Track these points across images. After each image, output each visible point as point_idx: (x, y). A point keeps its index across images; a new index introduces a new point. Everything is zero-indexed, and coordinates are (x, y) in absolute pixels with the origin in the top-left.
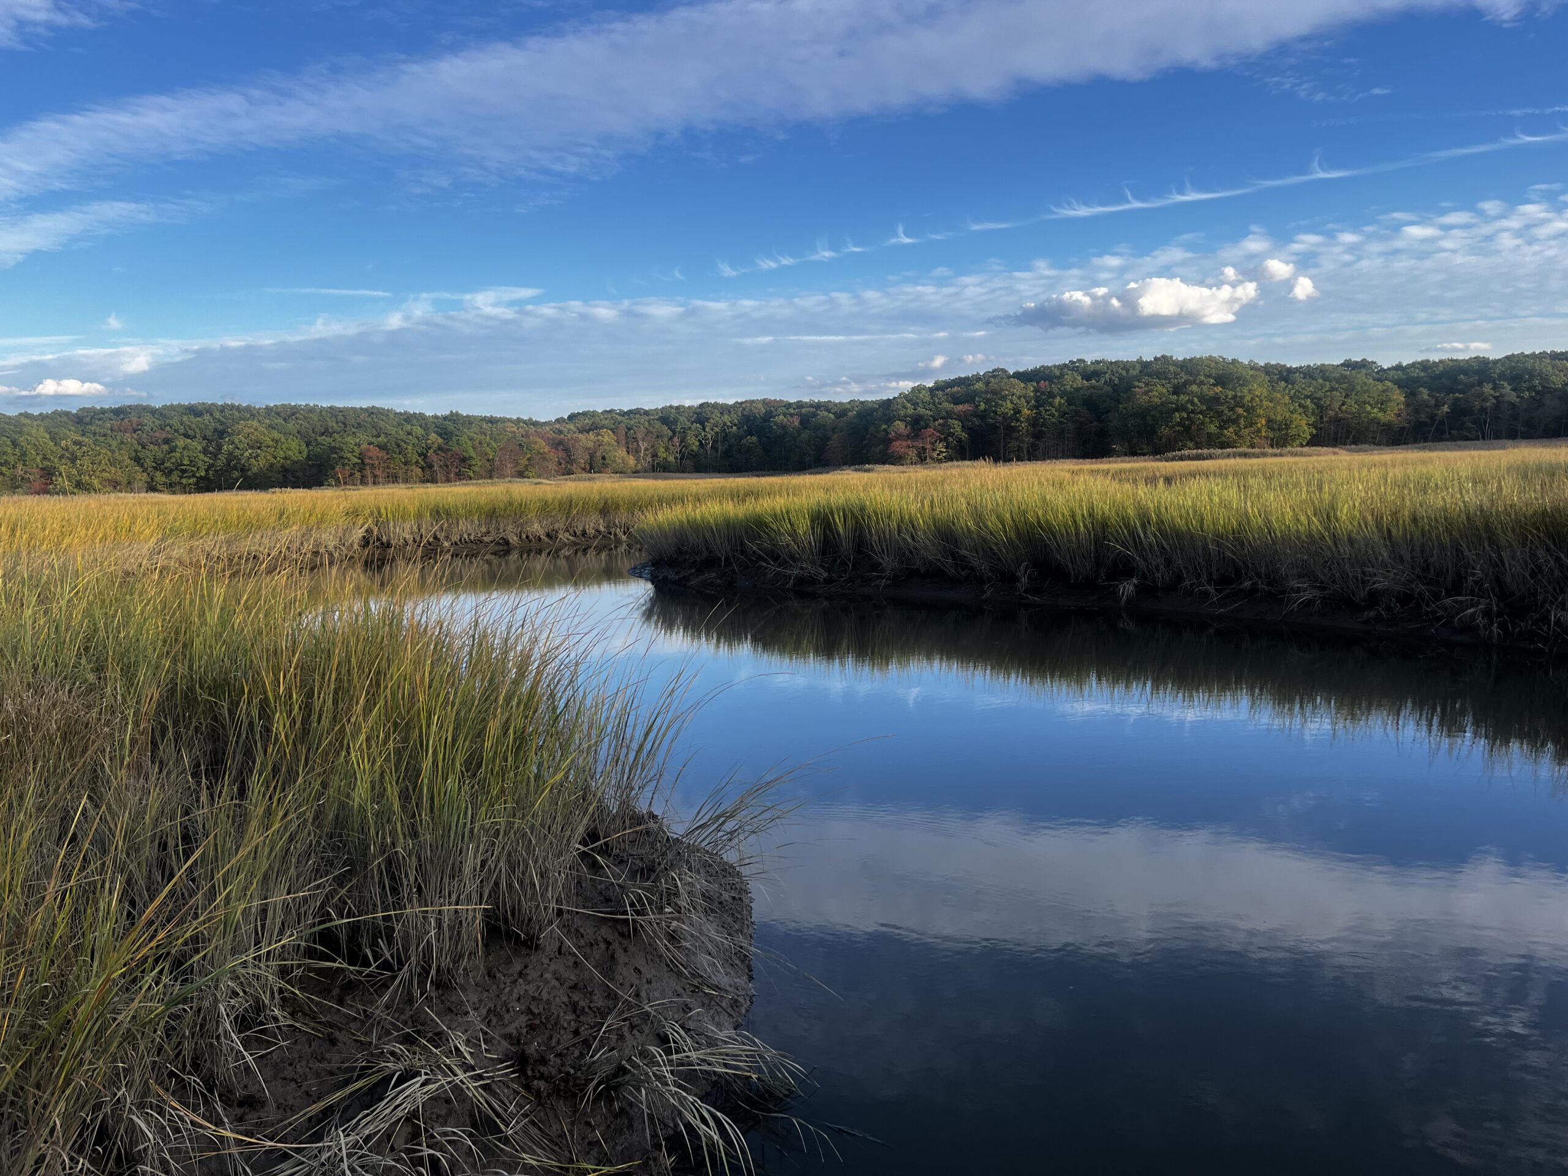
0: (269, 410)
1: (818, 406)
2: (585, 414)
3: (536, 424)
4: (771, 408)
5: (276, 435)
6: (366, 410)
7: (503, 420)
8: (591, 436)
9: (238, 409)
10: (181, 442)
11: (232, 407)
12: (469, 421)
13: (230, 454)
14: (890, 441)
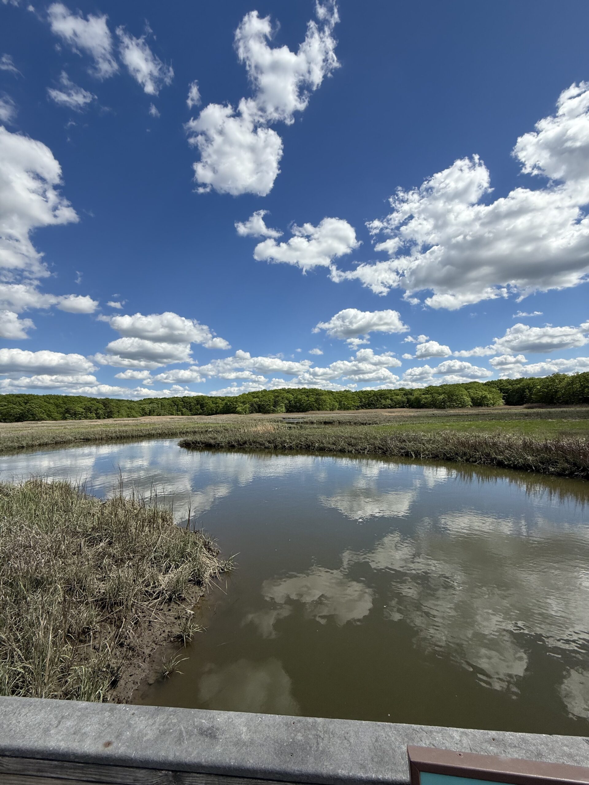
0: (44, 396)
1: (216, 398)
2: (149, 399)
3: (133, 401)
4: (203, 398)
5: (46, 404)
6: (78, 397)
7: (123, 400)
8: (150, 405)
9: (34, 396)
10: (11, 406)
11: (31, 395)
12: (112, 400)
13: (29, 409)
14: (236, 408)
